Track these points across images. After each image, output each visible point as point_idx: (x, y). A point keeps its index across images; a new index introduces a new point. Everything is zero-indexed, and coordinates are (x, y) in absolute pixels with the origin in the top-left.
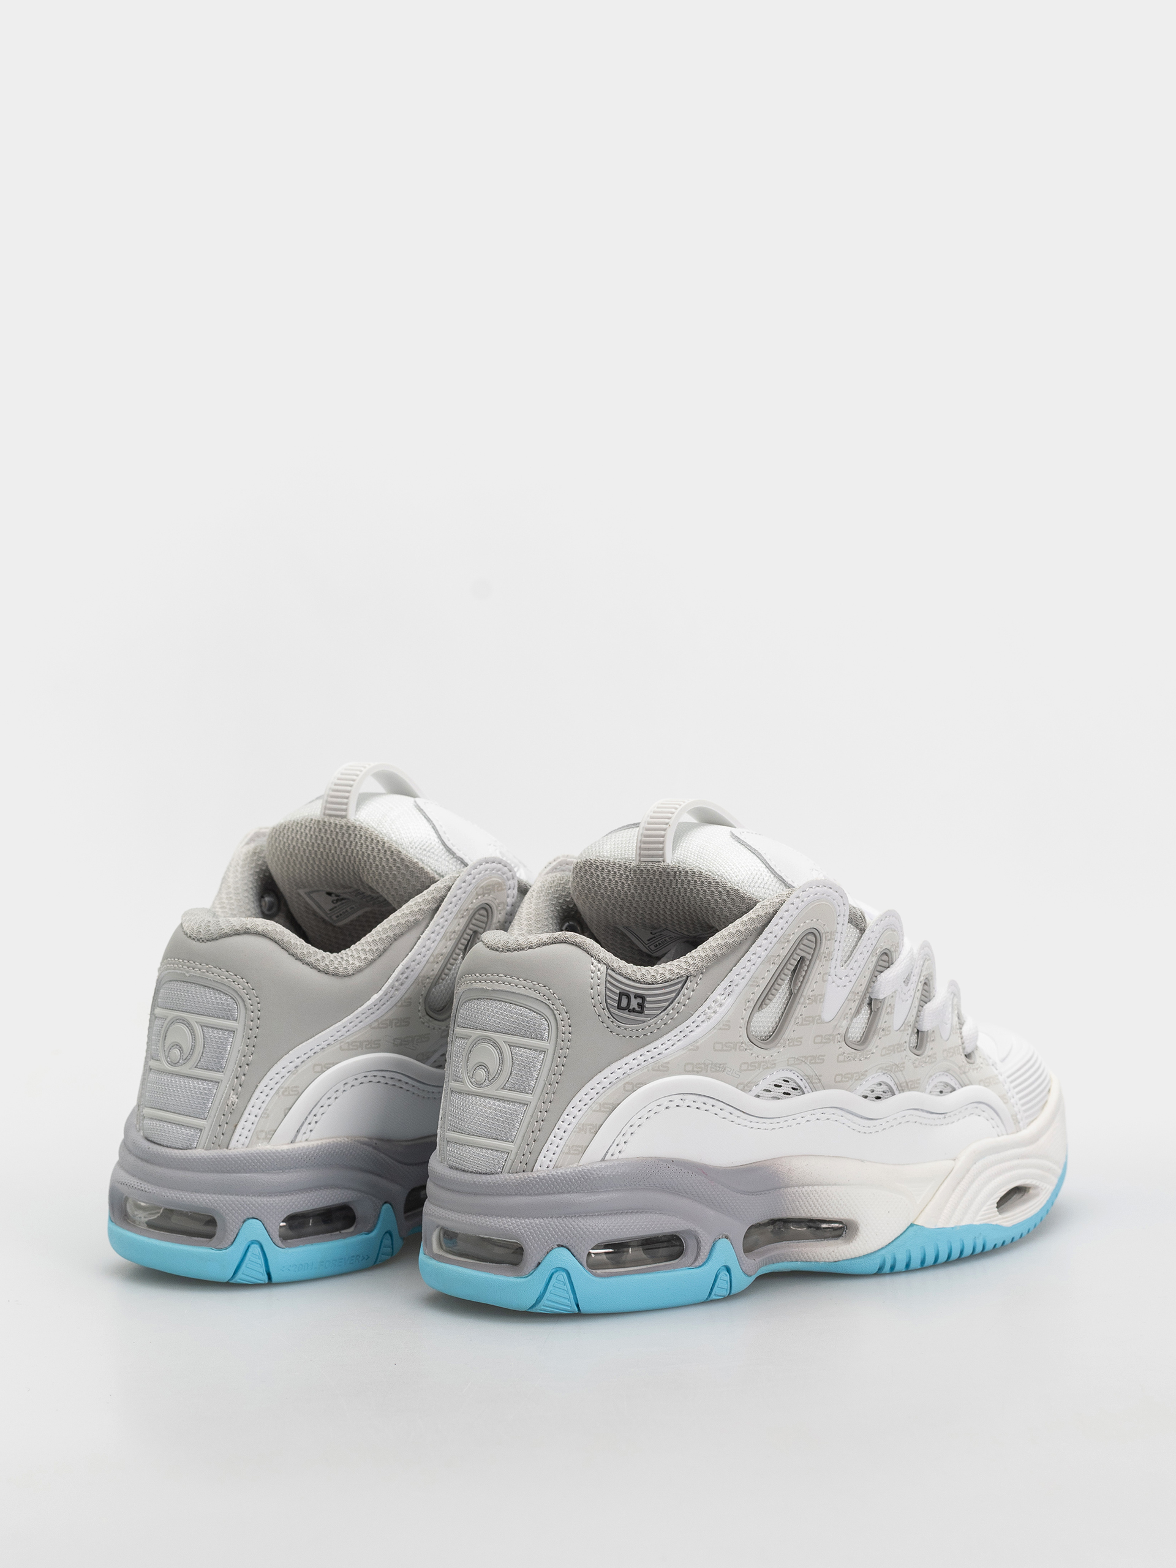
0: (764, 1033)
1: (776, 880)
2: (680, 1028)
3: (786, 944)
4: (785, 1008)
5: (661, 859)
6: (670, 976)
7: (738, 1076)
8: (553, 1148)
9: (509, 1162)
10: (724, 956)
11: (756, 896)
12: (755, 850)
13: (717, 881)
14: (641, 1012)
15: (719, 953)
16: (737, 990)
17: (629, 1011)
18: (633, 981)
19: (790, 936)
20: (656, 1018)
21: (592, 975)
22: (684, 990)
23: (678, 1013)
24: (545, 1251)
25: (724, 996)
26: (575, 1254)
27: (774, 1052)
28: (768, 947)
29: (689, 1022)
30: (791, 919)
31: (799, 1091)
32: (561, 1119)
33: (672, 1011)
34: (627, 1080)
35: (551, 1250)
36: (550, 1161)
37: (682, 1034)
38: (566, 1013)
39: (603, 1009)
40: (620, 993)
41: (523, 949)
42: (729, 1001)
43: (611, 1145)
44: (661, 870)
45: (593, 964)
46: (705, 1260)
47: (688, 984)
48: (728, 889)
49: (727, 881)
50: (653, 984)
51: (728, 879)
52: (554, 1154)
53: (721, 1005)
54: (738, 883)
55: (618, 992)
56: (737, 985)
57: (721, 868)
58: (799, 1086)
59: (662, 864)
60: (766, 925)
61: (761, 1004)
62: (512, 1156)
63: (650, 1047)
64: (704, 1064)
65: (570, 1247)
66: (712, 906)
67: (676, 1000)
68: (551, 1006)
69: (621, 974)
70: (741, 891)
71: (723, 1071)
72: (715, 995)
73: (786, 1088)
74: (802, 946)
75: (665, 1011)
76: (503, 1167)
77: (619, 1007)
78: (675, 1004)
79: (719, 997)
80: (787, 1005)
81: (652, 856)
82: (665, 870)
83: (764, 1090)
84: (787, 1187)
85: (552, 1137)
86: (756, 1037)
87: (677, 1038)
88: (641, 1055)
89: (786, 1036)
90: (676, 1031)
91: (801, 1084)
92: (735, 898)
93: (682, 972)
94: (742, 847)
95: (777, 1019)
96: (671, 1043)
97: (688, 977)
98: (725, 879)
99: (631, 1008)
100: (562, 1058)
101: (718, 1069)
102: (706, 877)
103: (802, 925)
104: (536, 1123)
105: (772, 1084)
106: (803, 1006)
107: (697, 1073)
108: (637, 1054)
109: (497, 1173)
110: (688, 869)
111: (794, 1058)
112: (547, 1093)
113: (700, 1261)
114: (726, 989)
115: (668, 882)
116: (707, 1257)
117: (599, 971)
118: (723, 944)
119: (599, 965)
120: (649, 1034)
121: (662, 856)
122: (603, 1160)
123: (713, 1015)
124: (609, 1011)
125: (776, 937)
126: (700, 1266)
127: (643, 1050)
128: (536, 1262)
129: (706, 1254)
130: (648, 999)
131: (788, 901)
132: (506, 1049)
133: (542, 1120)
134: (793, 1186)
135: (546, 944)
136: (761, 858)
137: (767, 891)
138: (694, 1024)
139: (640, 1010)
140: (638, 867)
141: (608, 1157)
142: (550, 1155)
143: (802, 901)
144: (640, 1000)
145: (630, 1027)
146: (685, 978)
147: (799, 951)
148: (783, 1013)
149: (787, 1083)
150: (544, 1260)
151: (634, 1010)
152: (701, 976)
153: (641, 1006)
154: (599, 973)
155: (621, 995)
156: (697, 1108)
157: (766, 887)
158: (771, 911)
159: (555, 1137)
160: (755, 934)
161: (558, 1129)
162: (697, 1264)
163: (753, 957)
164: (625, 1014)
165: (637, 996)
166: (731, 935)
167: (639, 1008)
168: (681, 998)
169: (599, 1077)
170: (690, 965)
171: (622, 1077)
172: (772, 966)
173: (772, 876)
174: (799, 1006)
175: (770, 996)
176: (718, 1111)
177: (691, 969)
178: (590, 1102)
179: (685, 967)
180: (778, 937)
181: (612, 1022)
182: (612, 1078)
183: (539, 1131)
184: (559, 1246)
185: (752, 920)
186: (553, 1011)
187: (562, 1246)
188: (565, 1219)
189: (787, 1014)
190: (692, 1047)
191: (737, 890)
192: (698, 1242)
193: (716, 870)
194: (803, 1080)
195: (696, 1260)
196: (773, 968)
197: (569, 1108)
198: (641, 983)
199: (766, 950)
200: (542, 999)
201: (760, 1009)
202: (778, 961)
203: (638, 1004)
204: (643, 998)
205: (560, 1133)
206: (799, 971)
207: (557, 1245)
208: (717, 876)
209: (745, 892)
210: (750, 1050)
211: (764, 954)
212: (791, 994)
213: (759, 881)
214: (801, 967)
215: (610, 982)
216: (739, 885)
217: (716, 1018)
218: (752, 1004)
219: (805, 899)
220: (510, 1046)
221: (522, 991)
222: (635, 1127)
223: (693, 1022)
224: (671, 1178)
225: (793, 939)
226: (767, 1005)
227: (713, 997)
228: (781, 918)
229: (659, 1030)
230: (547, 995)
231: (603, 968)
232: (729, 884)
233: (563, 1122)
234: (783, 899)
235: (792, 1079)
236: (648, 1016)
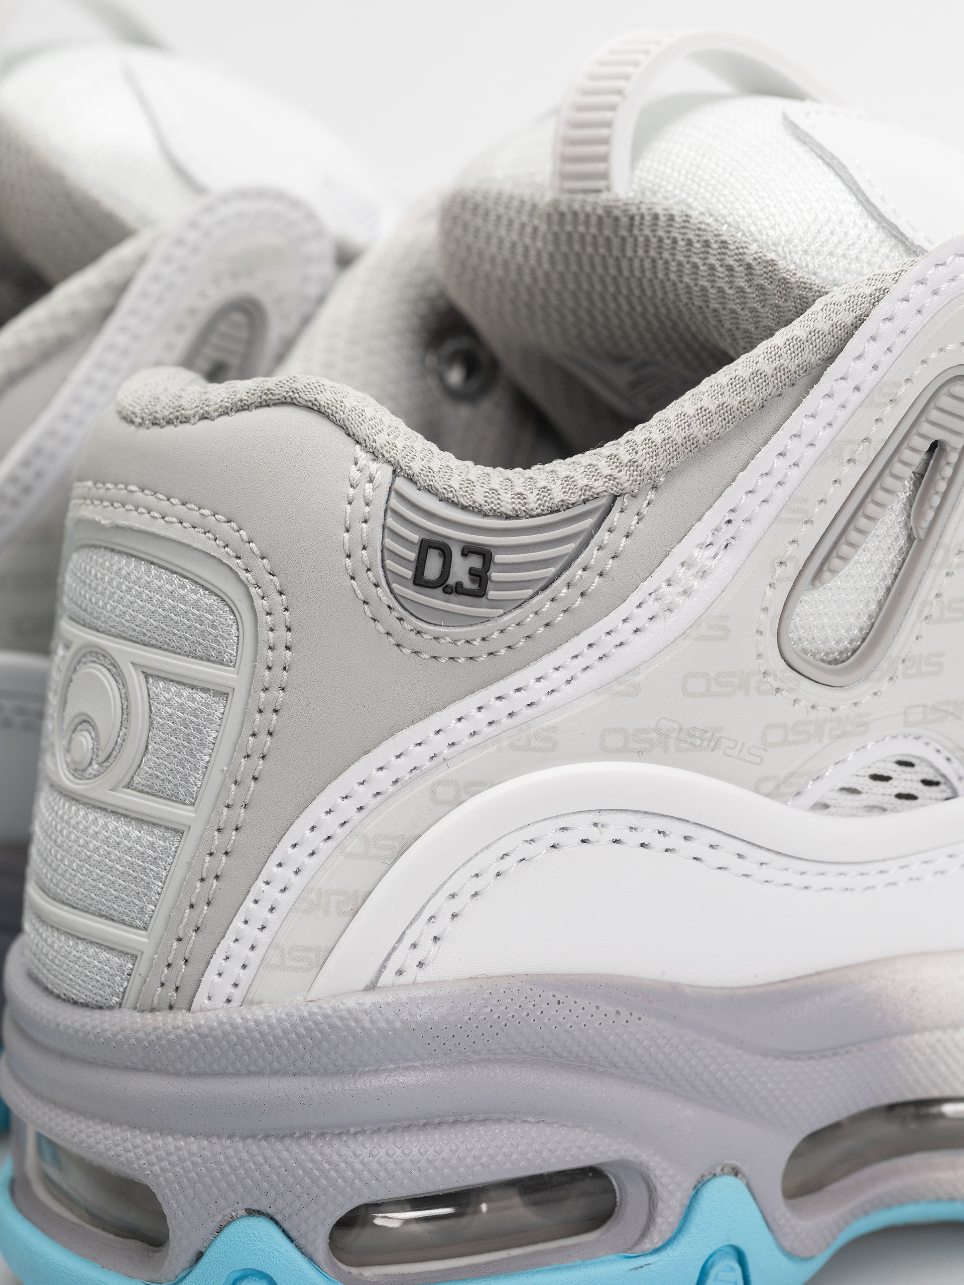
0: (838, 642)
1: (881, 235)
2: (587, 636)
3: (888, 408)
4: (896, 576)
5: (601, 184)
6: (563, 497)
7: (758, 760)
8: (241, 952)
9: (136, 980)
10: (717, 440)
11: (824, 279)
12: (833, 157)
13: (724, 238)
14: (480, 593)
15: (699, 432)
16: (750, 534)
17: (444, 591)
18: (464, 508)
19: (899, 385)
20: (519, 611)
21: (351, 491)
22: (603, 535)
23: (582, 594)
24: (213, 1225)
25: (711, 551)
26: (293, 1234)
27: (862, 692)
28: (836, 417)
29: (613, 620)
30: (902, 341)
31: (942, 787)
32: (263, 877)
33: (565, 590)
34: (442, 773)
35: (229, 1223)
36: (236, 985)
37: (596, 653)
38: (281, 594)
39: (377, 585)
40: (422, 542)
41: (186, 420)
42: (728, 562)
43: (394, 949)
44: (600, 211)
45: (356, 464)
46: (668, 1236)
47: (615, 516)
48: (749, 259)
49: (749, 240)
50: (517, 517)
51: (752, 234)
52: (244, 966)
53: (704, 574)
54: (775, 245)
55: (415, 538)
56: (748, 521)
57: (737, 205)
58: (944, 776)
59: (604, 196)
60: (830, 359)
61: (820, 571)
62: (142, 966)
63: (505, 686)
64: (657, 730)
65: (278, 1218)
66: (714, 305)
67: (579, 560)
68: (243, 575)
69: (430, 490)
70: (781, 264)
71: (713, 749)
72: (687, 548)
73: (906, 781)
74: (934, 415)
75: (547, 592)
76: (124, 992)
77: (419, 581)
78: (576, 572)
79: (697, 553)
80: (900, 569)
81: (587, 177)
82: (608, 211)
83: (843, 789)
84: (909, 1031)
85: (238, 922)
86: (814, 655)
87: (580, 663)
88: (480, 708)
89: (894, 652)
90: (578, 644)
91: (948, 770)
92: (766, 284)
93: (596, 484)
94: (800, 150)
95: (873, 606)
96: (563, 675)
97: (615, 498)
98: (744, 234)
99: (451, 581)
100: (268, 713)
101: (698, 742)
102: (699, 229)
103: (933, 356)
104: (198, 884)
105: (862, 773)
106: (944, 572)
107: (640, 755)
108: (468, 705)
109: (111, 1008)
110: (659, 210)
111: (924, 706)
112: (228, 806)
113: (656, 1238)
114: (717, 529)
115: (616, 242)
116: (676, 1226)
117: (371, 481)
118: (713, 408)
119: (374, 466)
120: (503, 651)
121: (605, 176)
122: (372, 987)
123: (680, 600)
124: (392, 591)
125: (857, 389)
126: (657, 1250)
127: (486, 696)
128: (191, 1253)
129: (671, 1219)
130: (498, 558)
131: (897, 291)
132: (135, 679)
133: (217, 877)
134: (925, 1029)
135: (243, 407)
136: (842, 174)
137: (853, 266)
138: (627, 625)
139: (475, 587)
140: (555, 203)
141: (388, 977)
142: (233, 970)
143: (935, 293)
144: (476, 562)
145: (447, 635)
146: (604, 501)
147: (925, 428)
148: (889, 590)
149: (908, 769)
150: (211, 1249)
151: (458, 589)
152: (651, 495)
153: (480, 577)
154: (369, 486)
155: (425, 547)
156: (642, 845)
157: (852, 253)
158: (848, 318)
159: (246, 922)
160: (803, 382)
161: (256, 902)
162: (647, 1245)
163: (792, 444)
164: (435, 600)
165: (468, 550)
166: (738, 384)
167: (473, 581)
168: (591, 554)
169: (365, 766)
170: (620, 465)
171: (428, 764)
172: (847, 468)
173: (872, 225)
174: (931, 573)
175: (844, 549)
176: (702, 850)
177: (623, 476)
178: (340, 833)
179: (607, 472)
180: (865, 390)
181: (400, 619)
182: (401, 768)
183: (209, 903)
184: (252, 1212)
185: (797, 344)
186: (247, 588)
187: (259, 1213)
188: (264, 1143)
189: (900, 593)
190: (623, 687)
191: (772, 263)
192: (651, 1190)
193: (725, 212)
194: (953, 759)
195: (645, 1233)
196: (851, 475)
197: (283, 849)
198: (485, 515)
199: (830, 424)
200: (220, 553)
201: (817, 583)
202: (865, 455)
203: (472, 572)
204: (485, 554)
205: (260, 913)
206: (931, 480)
207: (246, 1210)
208: (725, 227)
209: (792, 267)
210: (790, 690)
211: (824, 436)
212: (910, 538)
213: (835, 239)
214: (936, 469)
215: (396, 513)
216: (780, 249)
217: (688, 609)
218: (791, 571)
219: (944, 286)
220: (147, 676)
221: (175, 532)
222: (464, 899)
223: (625, 621)
224: (566, 1031)
225: (908, 395)
226: (834, 572)
227: (680, 552)
228: (873, 339)
229: (530, 641)
230: (231, 544)
231: (384, 474)
232: (754, 247)
233: (267, 883)
234: (884, 285)
235: (923, 760)
236: (495, 604)
